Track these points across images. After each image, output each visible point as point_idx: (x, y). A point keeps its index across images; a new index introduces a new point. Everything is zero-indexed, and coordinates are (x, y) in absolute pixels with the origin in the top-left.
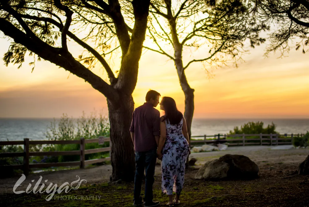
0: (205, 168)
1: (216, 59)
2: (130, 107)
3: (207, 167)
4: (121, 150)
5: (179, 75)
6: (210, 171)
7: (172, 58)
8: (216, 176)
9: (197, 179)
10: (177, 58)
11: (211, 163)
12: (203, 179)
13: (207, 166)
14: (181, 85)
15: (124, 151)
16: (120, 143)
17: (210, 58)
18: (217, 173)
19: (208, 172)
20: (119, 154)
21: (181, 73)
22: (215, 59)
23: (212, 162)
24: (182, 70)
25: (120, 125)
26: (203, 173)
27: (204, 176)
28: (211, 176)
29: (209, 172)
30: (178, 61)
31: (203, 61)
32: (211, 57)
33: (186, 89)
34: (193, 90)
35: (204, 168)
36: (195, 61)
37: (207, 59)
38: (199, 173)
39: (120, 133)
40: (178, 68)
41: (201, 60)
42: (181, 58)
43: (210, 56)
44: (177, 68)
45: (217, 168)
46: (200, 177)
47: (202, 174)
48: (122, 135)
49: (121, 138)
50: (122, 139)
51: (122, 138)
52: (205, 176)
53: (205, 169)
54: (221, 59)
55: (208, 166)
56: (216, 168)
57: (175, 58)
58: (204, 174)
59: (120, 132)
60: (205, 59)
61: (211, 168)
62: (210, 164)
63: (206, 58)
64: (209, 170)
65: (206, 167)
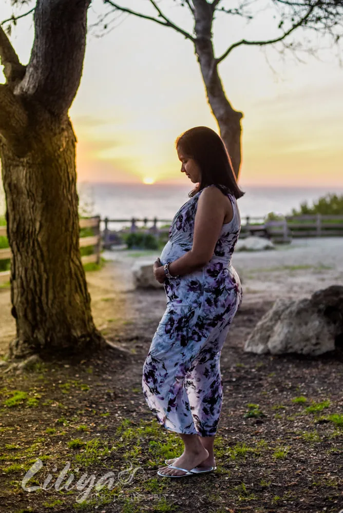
0: (273, 322)
1: (294, 45)
2: (61, 150)
3: (279, 322)
4: (36, 272)
5: (205, 77)
6: (289, 332)
7: (187, 36)
8: (305, 346)
9: (252, 354)
10: (200, 36)
11: (289, 310)
12: (267, 353)
13: (279, 318)
14: (209, 102)
15: (45, 276)
16: (34, 253)
17: (280, 39)
18: (308, 340)
19: (282, 336)
20: (32, 286)
21: (211, 72)
22: (291, 45)
23: (294, 308)
24: (212, 65)
25: (32, 203)
26: (269, 337)
27: (270, 345)
28: (291, 347)
29: (286, 334)
30: (203, 43)
31: (264, 47)
32: (283, 38)
33: (222, 112)
34: (239, 115)
35: (270, 324)
36: (244, 42)
37: (275, 41)
38: (257, 337)
39: (34, 225)
40: (203, 60)
41: (261, 43)
42: (211, 37)
43: (281, 35)
44: (199, 60)
45: (309, 325)
46: (259, 349)
47: (266, 339)
48: (39, 231)
49: (37, 240)
50: (38, 244)
51: (39, 239)
52: (275, 347)
53: (274, 325)
54: (305, 46)
55: (282, 317)
56: (306, 324)
57: (194, 36)
58: (272, 340)
59: (33, 221)
60: (270, 42)
61: (290, 324)
62: (287, 312)
63: (272, 39)
64: (286, 330)
65: (276, 321)
